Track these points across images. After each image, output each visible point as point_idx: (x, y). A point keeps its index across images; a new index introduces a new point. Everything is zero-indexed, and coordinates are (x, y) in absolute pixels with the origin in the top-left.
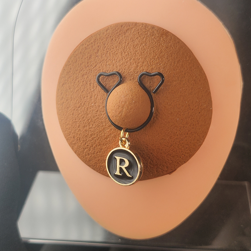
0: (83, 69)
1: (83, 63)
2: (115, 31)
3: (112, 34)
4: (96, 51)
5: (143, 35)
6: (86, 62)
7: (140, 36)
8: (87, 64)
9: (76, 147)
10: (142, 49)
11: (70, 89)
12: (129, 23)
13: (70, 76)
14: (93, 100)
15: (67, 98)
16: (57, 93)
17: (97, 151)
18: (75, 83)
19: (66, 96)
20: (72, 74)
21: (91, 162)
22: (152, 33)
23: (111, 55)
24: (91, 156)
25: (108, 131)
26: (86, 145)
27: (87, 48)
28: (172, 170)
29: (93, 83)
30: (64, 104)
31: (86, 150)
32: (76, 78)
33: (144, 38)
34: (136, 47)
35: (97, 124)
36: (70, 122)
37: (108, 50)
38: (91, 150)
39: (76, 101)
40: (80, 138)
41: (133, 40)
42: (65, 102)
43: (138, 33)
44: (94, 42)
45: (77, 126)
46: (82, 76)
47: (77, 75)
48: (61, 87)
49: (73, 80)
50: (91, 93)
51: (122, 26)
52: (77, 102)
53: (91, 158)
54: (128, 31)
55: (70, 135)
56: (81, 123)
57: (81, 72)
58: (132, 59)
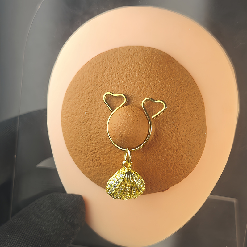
0: (89, 87)
1: (90, 81)
2: (123, 54)
3: (119, 57)
4: (103, 71)
5: (149, 60)
6: (93, 81)
7: (146, 61)
8: (93, 82)
9: (77, 159)
10: (147, 73)
11: (75, 104)
12: (136, 47)
13: (76, 92)
14: (96, 118)
15: (72, 112)
16: (63, 107)
17: (97, 165)
18: (80, 99)
19: (71, 111)
20: (78, 91)
21: (90, 174)
22: (158, 58)
23: (117, 76)
24: (90, 169)
25: (108, 148)
26: (87, 158)
27: (94, 67)
28: (165, 188)
29: (98, 102)
30: (69, 118)
31: (86, 163)
32: (82, 95)
33: (149, 63)
34: (141, 72)
35: (98, 141)
36: (74, 136)
37: (114, 71)
38: (91, 163)
39: (80, 116)
40: (81, 151)
41: (139, 64)
42: (70, 117)
43: (145, 57)
44: (102, 62)
45: (80, 140)
46: (88, 93)
47: (84, 92)
48: (67, 101)
49: (79, 96)
50: (95, 111)
51: (129, 49)
52: (81, 118)
53: (91, 170)
54: (135, 54)
55: (73, 148)
56: (84, 138)
57: (87, 90)
58: (137, 83)
